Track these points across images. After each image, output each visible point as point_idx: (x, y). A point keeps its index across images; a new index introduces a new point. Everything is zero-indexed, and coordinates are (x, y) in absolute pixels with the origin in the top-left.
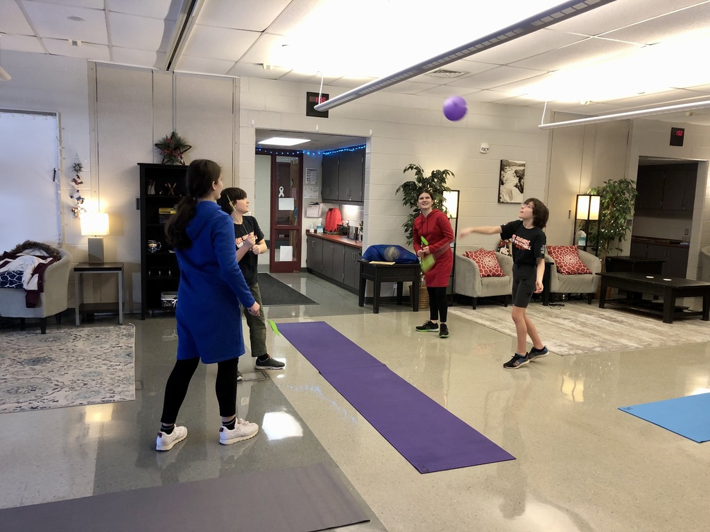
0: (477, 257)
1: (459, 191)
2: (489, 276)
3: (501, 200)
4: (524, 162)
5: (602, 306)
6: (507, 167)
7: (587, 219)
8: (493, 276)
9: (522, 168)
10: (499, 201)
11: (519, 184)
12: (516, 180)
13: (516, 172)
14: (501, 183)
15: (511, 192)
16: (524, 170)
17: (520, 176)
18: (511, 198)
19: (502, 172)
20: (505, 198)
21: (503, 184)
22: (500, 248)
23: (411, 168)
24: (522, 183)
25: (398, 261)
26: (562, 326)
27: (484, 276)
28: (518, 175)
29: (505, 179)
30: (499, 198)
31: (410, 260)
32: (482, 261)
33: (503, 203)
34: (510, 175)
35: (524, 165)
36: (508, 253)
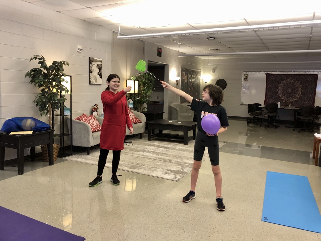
0: (86, 120)
1: (71, 76)
2: (95, 131)
3: (91, 83)
4: (101, 60)
5: (149, 139)
6: (93, 62)
7: (133, 93)
8: (97, 131)
9: (100, 63)
10: (90, 83)
11: (99, 73)
12: (98, 71)
13: (98, 65)
14: (90, 72)
15: (95, 78)
16: (101, 64)
17: (100, 68)
18: (96, 81)
19: (91, 65)
20: (93, 81)
21: (91, 72)
22: (93, 112)
23: (36, 58)
24: (101, 72)
25: (35, 130)
26: (147, 157)
27: (93, 132)
28: (99, 67)
29: (92, 69)
30: (90, 81)
31: (45, 128)
32: (90, 122)
33: (92, 84)
34: (94, 67)
35: (101, 61)
36: (97, 115)
